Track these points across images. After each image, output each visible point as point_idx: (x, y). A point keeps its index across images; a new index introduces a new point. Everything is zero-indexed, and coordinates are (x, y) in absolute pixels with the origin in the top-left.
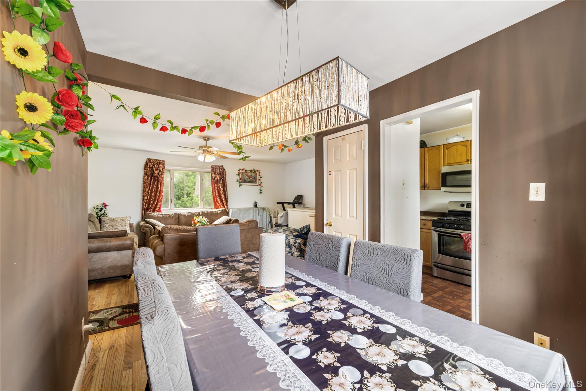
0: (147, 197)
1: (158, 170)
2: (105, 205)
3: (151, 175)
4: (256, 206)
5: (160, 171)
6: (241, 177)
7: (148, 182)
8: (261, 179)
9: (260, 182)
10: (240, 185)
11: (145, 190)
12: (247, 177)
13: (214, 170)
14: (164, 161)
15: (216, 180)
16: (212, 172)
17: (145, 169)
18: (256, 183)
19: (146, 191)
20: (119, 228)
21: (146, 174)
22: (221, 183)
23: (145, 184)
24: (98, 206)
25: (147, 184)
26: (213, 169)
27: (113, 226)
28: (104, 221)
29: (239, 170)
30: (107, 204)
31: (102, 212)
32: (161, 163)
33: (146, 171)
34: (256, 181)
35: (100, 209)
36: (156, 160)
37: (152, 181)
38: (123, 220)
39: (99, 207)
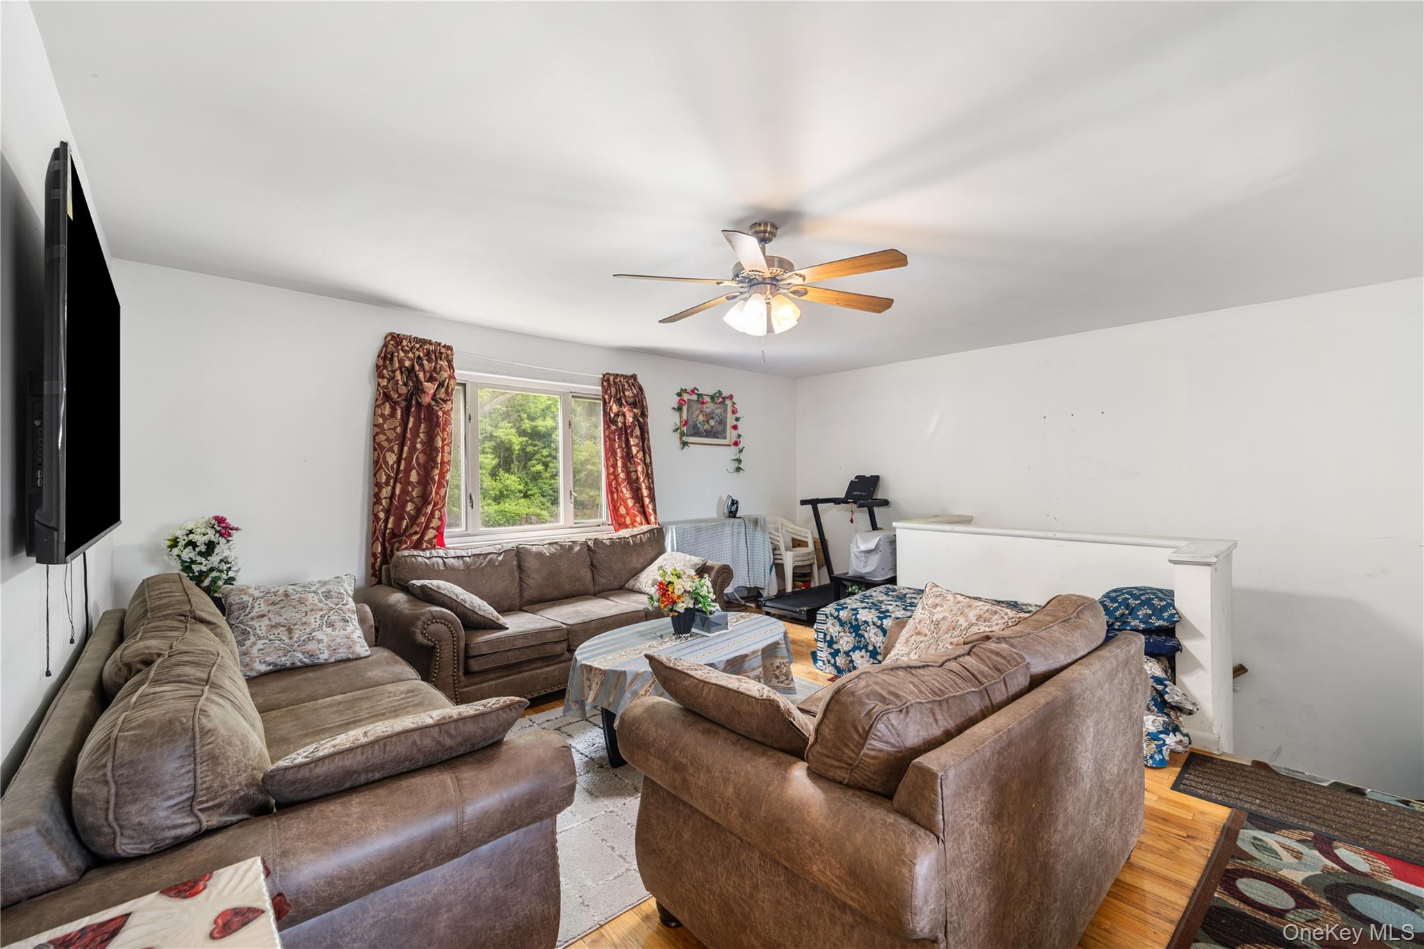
0: (394, 488)
1: (436, 380)
2: (223, 528)
3: (405, 400)
4: (732, 514)
5: (441, 385)
6: (685, 417)
7: (394, 429)
8: (738, 423)
9: (735, 433)
10: (685, 444)
11: (384, 457)
12: (701, 418)
13: (613, 390)
14: (450, 348)
15: (620, 425)
16: (606, 397)
17: (381, 376)
18: (725, 438)
19: (386, 463)
20: (318, 635)
21: (387, 397)
22: (636, 437)
23: (382, 437)
24: (191, 532)
25: (392, 435)
26: (609, 385)
27: (290, 631)
28: (244, 607)
29: (679, 395)
30: (231, 521)
31: (214, 560)
32: (439, 354)
33: (384, 382)
34: (724, 430)
35: (203, 548)
36: (423, 342)
37: (410, 425)
38: (328, 595)
39: (200, 540)
